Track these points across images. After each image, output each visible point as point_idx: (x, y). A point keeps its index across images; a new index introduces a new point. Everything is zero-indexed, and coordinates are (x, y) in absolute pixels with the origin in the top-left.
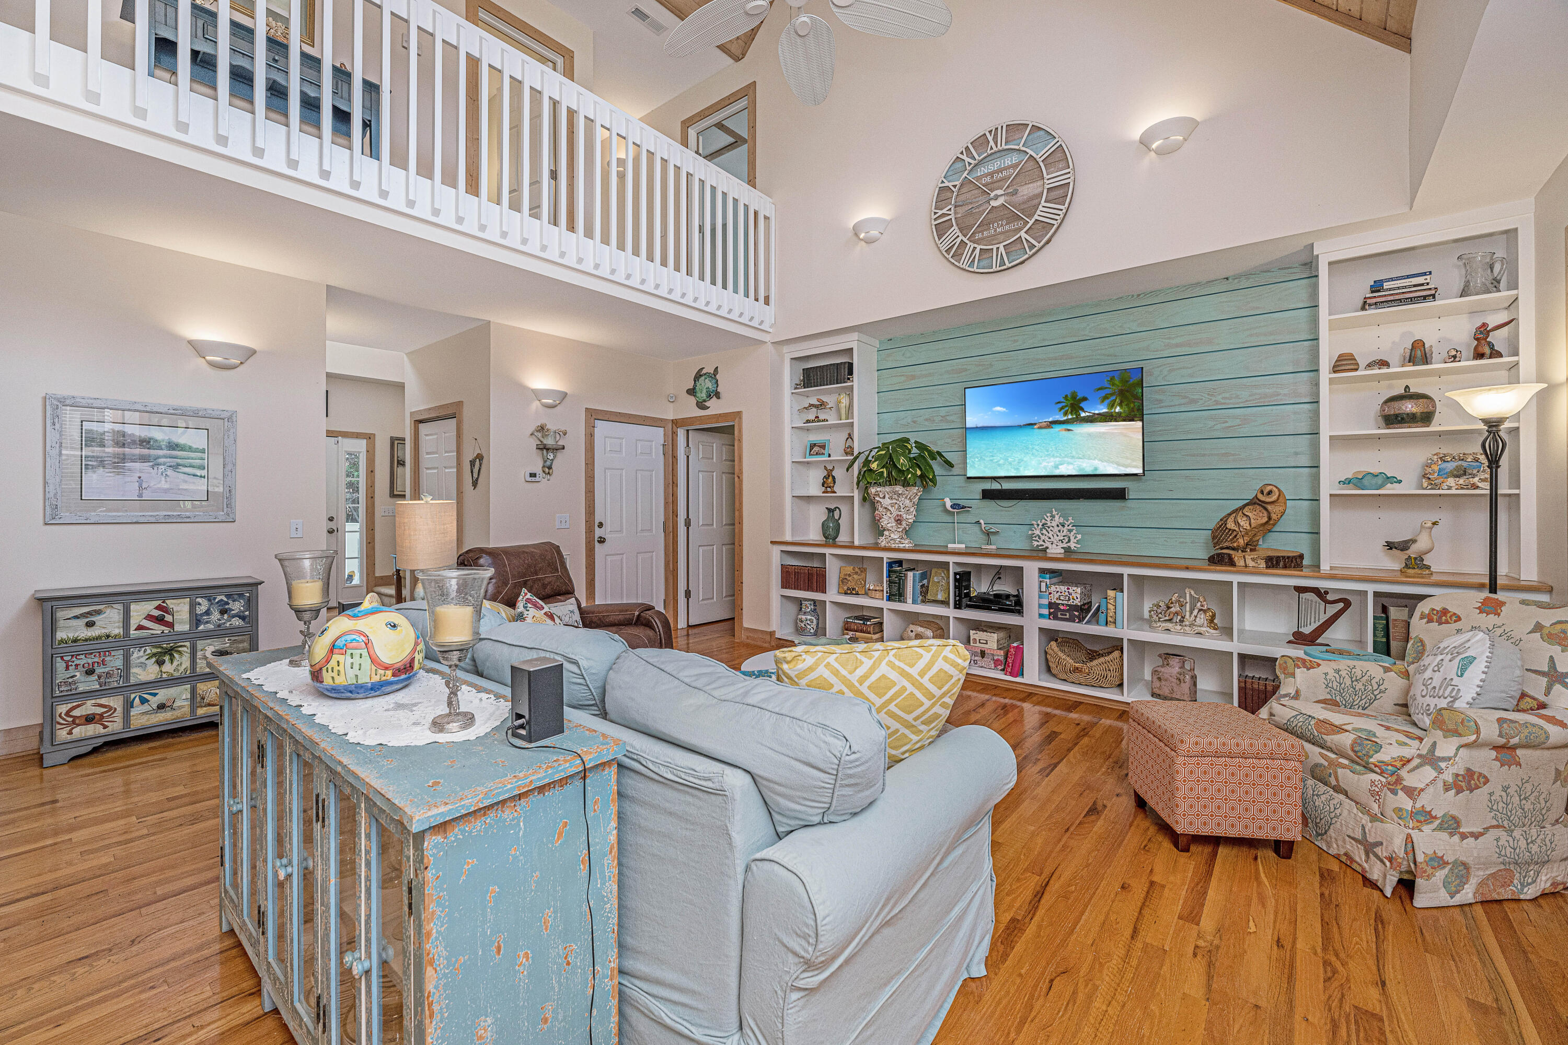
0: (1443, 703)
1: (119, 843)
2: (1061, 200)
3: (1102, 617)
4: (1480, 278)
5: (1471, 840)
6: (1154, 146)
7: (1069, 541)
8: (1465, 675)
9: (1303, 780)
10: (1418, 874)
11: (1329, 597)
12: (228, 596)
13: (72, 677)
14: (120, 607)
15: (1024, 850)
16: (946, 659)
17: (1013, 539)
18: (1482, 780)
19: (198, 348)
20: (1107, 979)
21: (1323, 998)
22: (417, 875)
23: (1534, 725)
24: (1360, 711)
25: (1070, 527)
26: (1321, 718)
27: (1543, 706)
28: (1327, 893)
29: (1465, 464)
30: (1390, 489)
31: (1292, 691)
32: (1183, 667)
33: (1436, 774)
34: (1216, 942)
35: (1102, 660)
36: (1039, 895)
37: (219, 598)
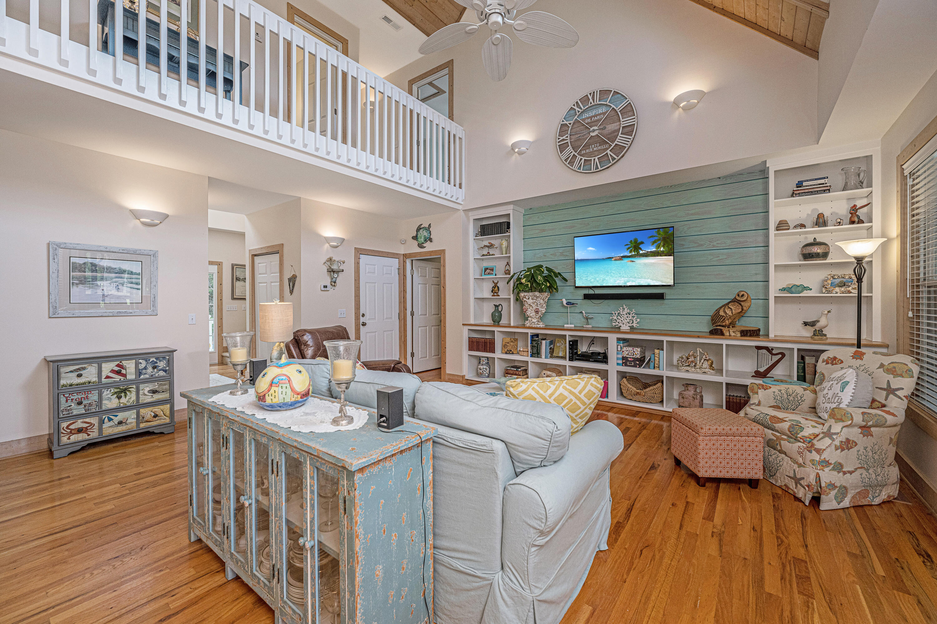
0: (834, 406)
1: (114, 499)
2: (630, 133)
3: (652, 365)
4: (852, 182)
5: (848, 475)
6: (681, 105)
7: (633, 322)
8: (844, 391)
9: (764, 447)
10: (822, 493)
11: (774, 352)
12: (157, 358)
13: (70, 406)
14: (96, 365)
15: (619, 488)
16: (592, 385)
17: (601, 322)
18: (854, 444)
19: (136, 214)
20: (670, 549)
21: (778, 554)
22: (349, 494)
23: (879, 415)
24: (792, 411)
25: (633, 315)
26: (772, 415)
27: (884, 406)
28: (776, 505)
29: (844, 280)
30: (805, 294)
31: (757, 402)
32: (695, 391)
33: (831, 442)
34: (723, 529)
35: (651, 388)
36: (630, 510)
37: (152, 360)
